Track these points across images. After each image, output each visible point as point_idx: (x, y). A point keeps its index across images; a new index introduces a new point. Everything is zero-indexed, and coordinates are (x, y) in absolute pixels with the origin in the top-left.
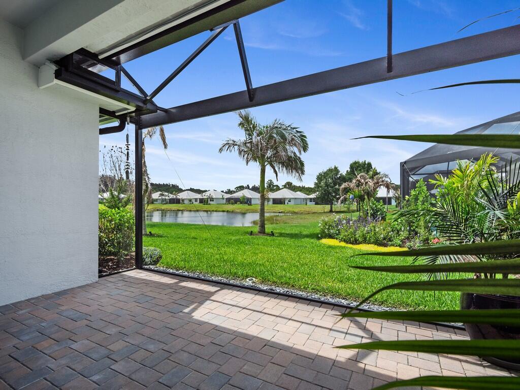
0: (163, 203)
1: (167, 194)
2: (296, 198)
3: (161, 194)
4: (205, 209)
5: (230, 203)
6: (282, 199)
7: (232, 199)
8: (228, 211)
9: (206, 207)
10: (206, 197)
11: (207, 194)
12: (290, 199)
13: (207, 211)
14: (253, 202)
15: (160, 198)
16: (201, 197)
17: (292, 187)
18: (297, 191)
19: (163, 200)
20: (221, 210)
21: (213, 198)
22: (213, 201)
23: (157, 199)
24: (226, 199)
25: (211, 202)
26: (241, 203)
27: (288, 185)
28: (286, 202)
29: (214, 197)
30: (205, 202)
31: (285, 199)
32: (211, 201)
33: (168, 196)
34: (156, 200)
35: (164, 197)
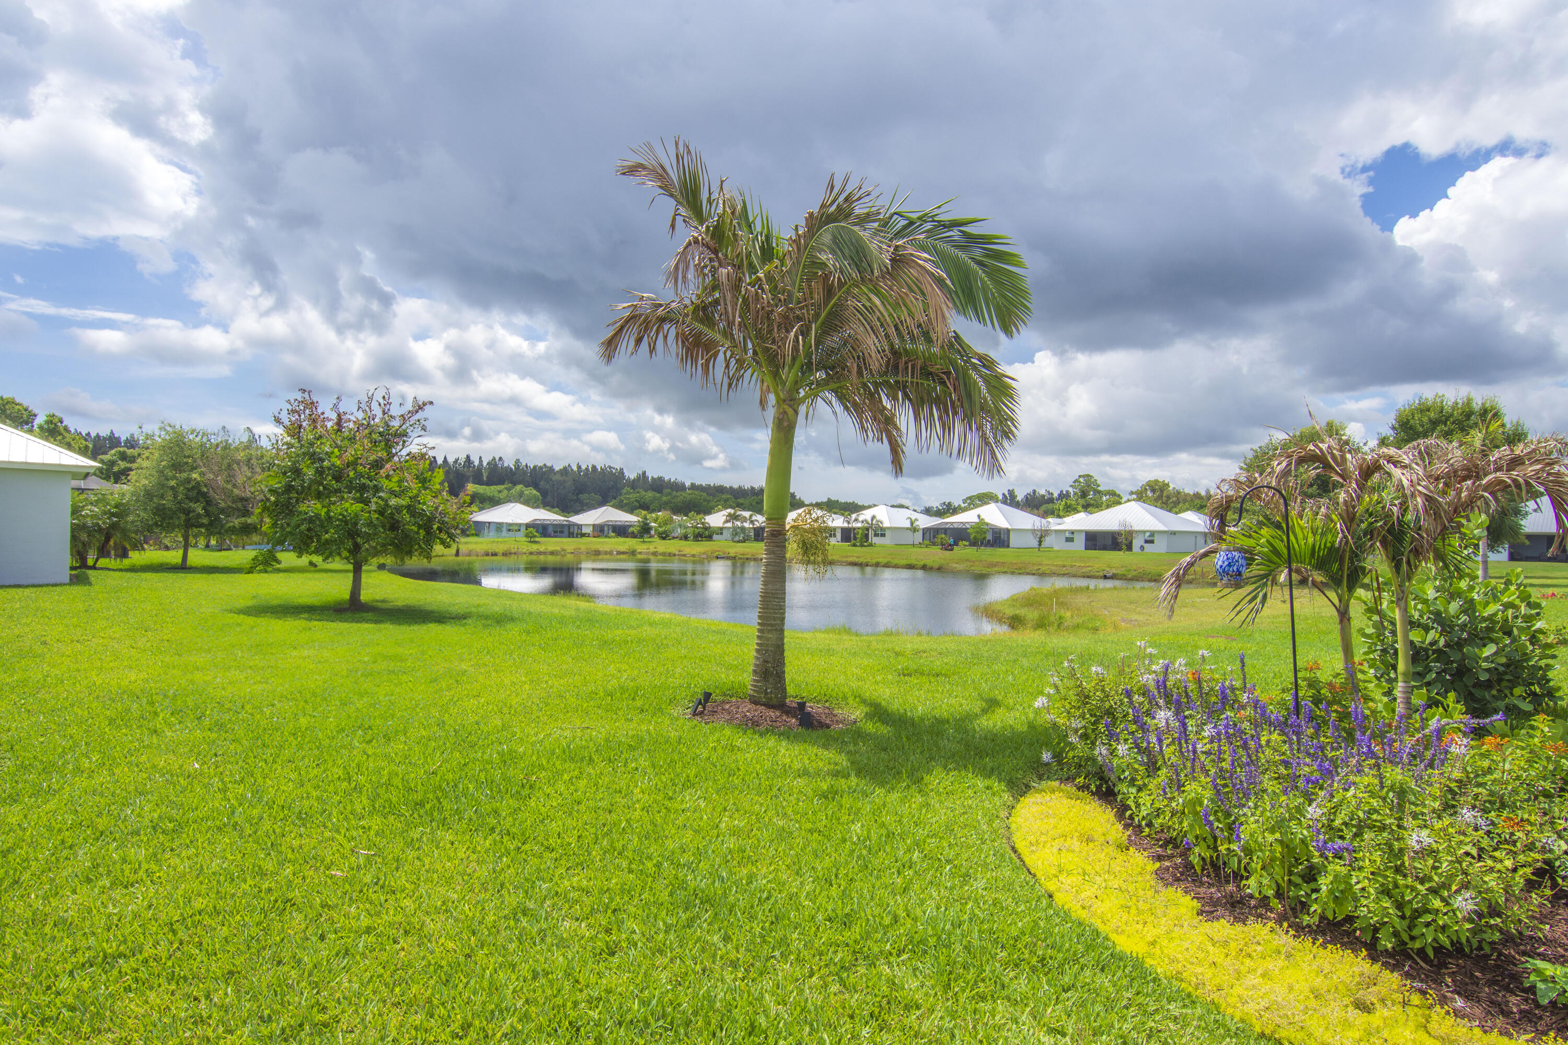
0: (737, 539)
1: (747, 514)
2: (1174, 533)
3: (730, 515)
4: (856, 560)
5: (934, 544)
6: (1119, 533)
7: (945, 531)
8: (924, 567)
9: (857, 553)
10: (859, 525)
11: (866, 515)
12: (1153, 533)
13: (861, 565)
14: (1014, 541)
15: (729, 525)
16: (846, 525)
17: (1168, 497)
18: (1187, 509)
19: (736, 532)
20: (904, 562)
21: (882, 529)
22: (883, 535)
23: (721, 529)
24: (926, 531)
25: (876, 540)
26: (974, 544)
27: (1153, 491)
28: (1137, 543)
29: (886, 524)
30: (855, 539)
31: (1130, 534)
32: (876, 535)
33: (752, 522)
34: (720, 531)
35: (739, 523)
